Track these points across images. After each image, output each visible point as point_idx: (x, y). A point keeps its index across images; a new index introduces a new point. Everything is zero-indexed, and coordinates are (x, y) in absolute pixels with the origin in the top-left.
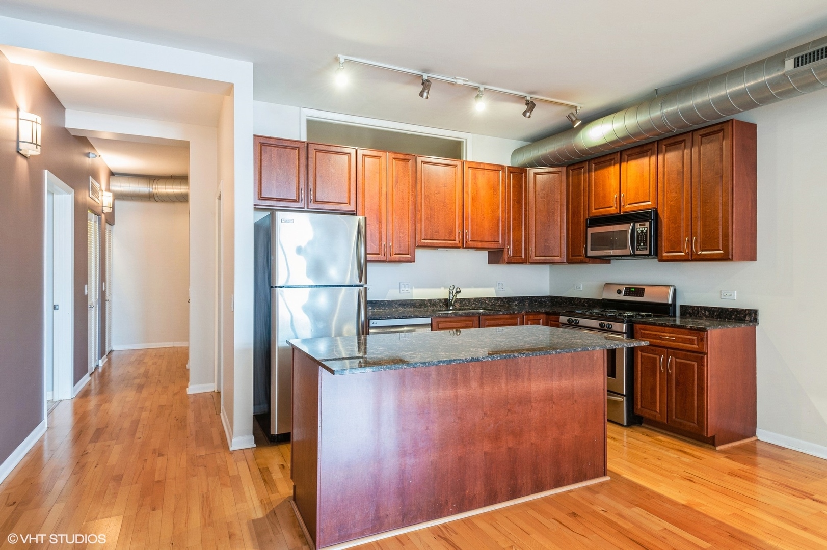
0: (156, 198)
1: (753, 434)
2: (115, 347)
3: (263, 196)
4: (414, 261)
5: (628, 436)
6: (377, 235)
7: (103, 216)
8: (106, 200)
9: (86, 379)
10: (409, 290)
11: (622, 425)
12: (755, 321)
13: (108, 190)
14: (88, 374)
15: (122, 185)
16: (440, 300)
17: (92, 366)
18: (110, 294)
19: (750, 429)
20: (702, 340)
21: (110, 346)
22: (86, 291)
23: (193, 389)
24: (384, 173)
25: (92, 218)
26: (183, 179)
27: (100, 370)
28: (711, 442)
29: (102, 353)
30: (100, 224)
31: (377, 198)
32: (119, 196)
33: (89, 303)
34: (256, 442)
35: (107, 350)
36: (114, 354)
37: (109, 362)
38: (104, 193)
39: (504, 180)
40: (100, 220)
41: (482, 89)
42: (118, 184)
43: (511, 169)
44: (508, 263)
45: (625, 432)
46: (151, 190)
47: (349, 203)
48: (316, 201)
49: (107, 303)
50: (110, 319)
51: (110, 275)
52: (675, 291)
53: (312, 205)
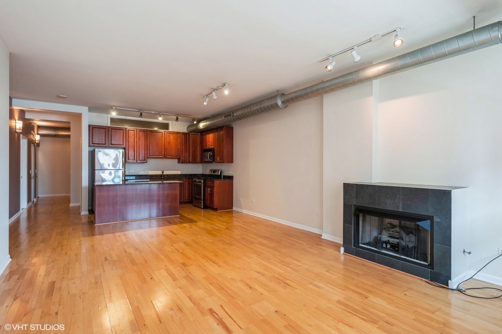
0: (58, 136)
1: (232, 208)
2: (40, 196)
3: (93, 143)
4: (147, 162)
5: (203, 211)
6: (133, 154)
7: (36, 144)
8: (37, 138)
9: (30, 203)
10: (148, 172)
11: (202, 208)
12: (233, 179)
13: (38, 134)
14: (31, 202)
15: (43, 131)
16: (159, 175)
17: (32, 200)
18: (38, 175)
19: (231, 207)
20: (214, 183)
21: (38, 195)
22: (31, 172)
23: (71, 205)
24: (136, 135)
25: (32, 145)
26: (68, 129)
27: (35, 202)
28: (216, 210)
29: (35, 197)
30: (35, 147)
31: (133, 143)
32: (42, 135)
33: (31, 177)
34: (89, 213)
35: (37, 196)
36: (39, 198)
37: (37, 201)
38: (36, 135)
39: (180, 137)
40: (35, 146)
41: (160, 114)
42: (42, 131)
43: (183, 133)
44: (182, 163)
45: (202, 210)
46: (56, 133)
47: (123, 145)
48: (111, 144)
49: (37, 178)
50: (38, 184)
51: (38, 167)
52: (221, 171)
53: (110, 145)
